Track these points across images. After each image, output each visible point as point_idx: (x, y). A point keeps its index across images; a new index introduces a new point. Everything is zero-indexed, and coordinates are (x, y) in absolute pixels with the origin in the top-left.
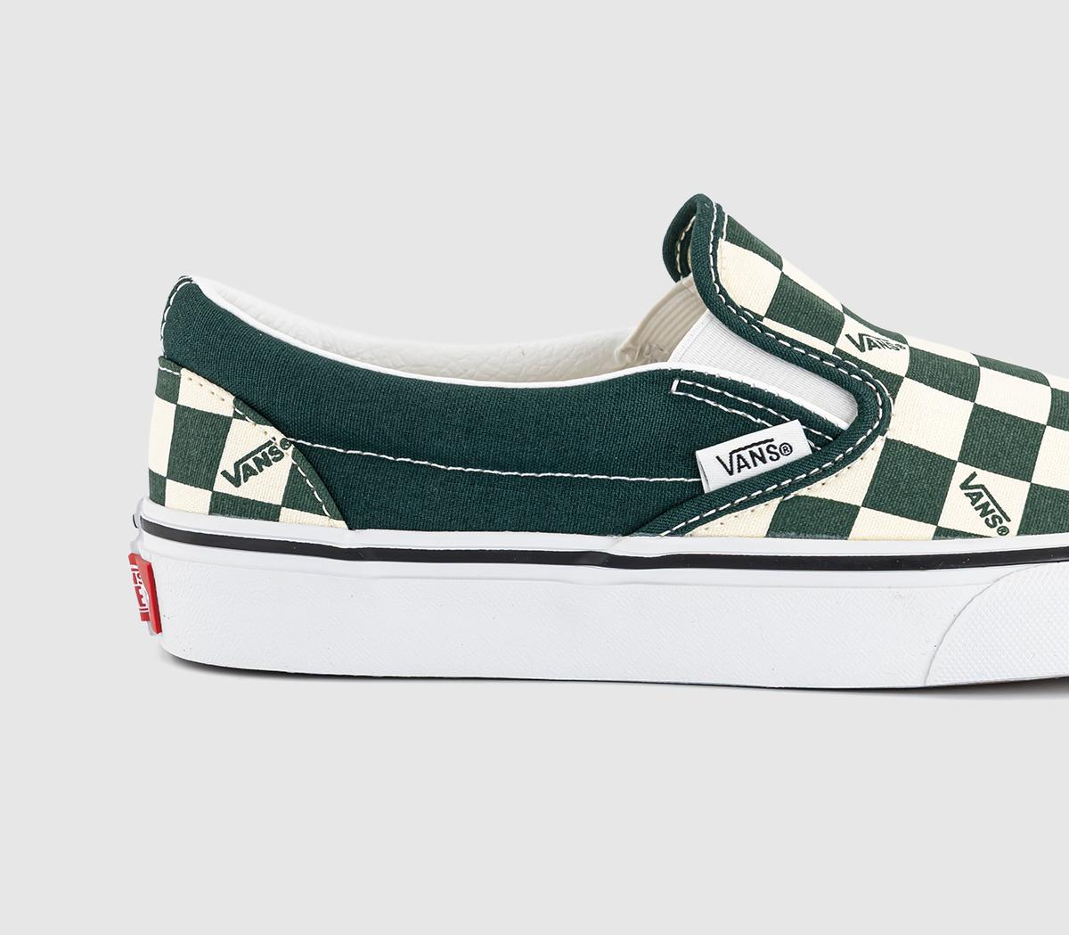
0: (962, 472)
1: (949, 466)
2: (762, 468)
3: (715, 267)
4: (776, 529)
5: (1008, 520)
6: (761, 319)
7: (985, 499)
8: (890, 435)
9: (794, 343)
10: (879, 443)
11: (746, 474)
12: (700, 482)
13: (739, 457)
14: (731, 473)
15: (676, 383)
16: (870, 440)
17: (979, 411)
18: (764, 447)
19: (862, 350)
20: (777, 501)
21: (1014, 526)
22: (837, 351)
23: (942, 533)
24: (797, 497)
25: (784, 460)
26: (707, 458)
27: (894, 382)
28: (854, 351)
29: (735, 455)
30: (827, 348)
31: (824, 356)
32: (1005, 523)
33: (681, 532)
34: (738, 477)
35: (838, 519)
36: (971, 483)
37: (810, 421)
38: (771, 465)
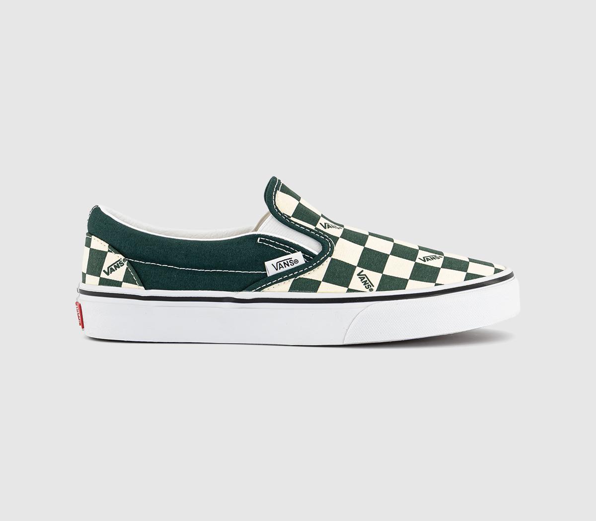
0: (358, 270)
1: (354, 268)
2: (288, 268)
3: (275, 200)
4: (292, 289)
5: (373, 286)
6: (290, 217)
7: (366, 279)
8: (333, 257)
9: (301, 225)
10: (329, 259)
11: (282, 270)
12: (266, 273)
13: (280, 264)
14: (277, 270)
15: (259, 239)
16: (326, 259)
17: (365, 249)
18: (288, 261)
19: (325, 228)
20: (293, 279)
21: (375, 288)
22: (316, 228)
23: (350, 291)
24: (300, 278)
25: (295, 265)
26: (269, 264)
27: (336, 239)
28: (322, 229)
29: (278, 264)
30: (313, 228)
31: (311, 230)
32: (372, 287)
33: (259, 290)
34: (279, 271)
35: (314, 286)
36: (361, 274)
37: (305, 252)
38: (291, 267)
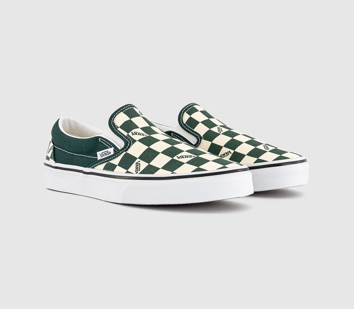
0: (138, 160)
2: (106, 156)
4: (104, 168)
6: (118, 127)
7: (139, 166)
8: (128, 152)
10: (125, 153)
11: (104, 157)
12: (97, 158)
14: (101, 157)
15: (100, 139)
17: (149, 149)
18: (107, 152)
19: (133, 135)
20: (106, 163)
21: (140, 172)
22: (128, 135)
23: (127, 172)
24: (109, 163)
25: (109, 155)
26: (98, 153)
27: (134, 141)
28: (131, 135)
29: (102, 154)
31: (124, 135)
32: (138, 171)
33: (93, 168)
34: (102, 158)
35: (113, 168)
36: (138, 163)
37: (115, 147)
38: (107, 156)
